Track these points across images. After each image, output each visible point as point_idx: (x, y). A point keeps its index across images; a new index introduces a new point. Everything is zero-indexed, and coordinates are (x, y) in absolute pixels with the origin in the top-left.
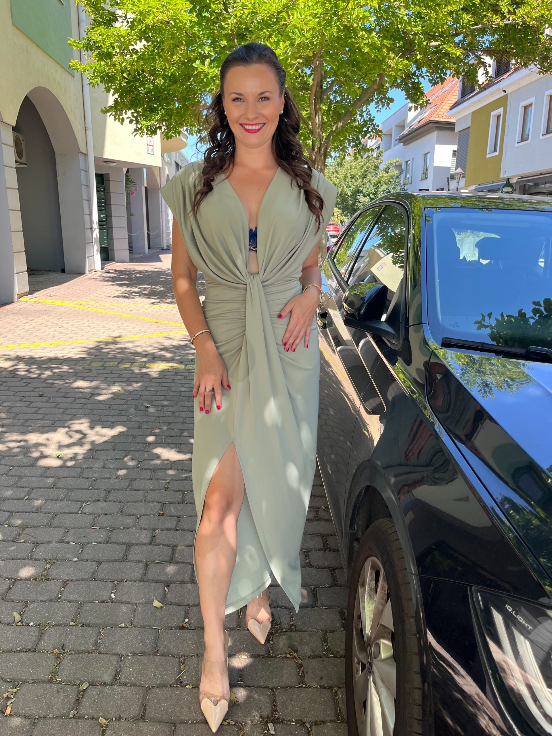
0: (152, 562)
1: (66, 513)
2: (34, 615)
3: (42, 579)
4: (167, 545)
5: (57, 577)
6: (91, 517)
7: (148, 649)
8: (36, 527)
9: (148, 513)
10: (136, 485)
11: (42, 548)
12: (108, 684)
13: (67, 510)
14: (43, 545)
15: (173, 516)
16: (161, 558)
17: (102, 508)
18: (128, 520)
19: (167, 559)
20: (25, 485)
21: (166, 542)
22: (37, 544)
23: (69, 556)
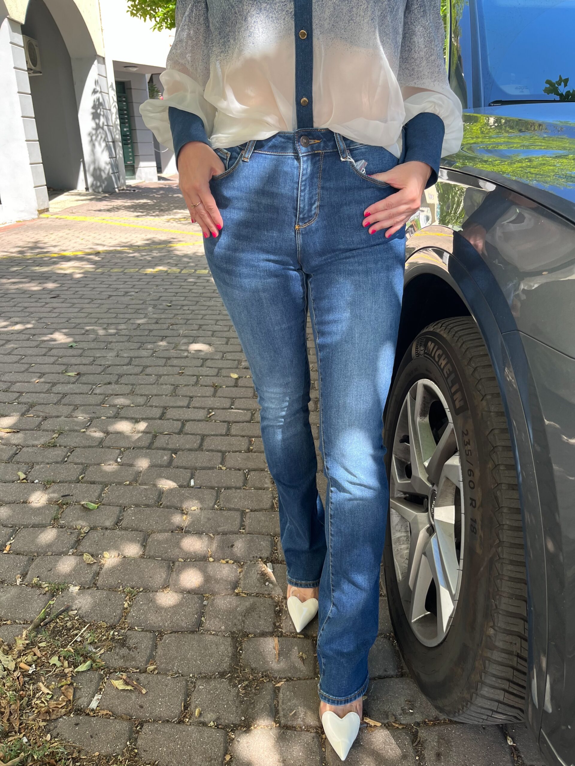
0: (161, 433)
1: (76, 394)
2: (39, 475)
3: (49, 446)
4: (177, 420)
5: (65, 444)
6: (102, 397)
7: (151, 502)
8: (46, 404)
9: (161, 394)
10: (149, 370)
11: (49, 421)
12: (109, 529)
13: (77, 391)
14: (51, 419)
15: (186, 396)
16: (171, 430)
17: (112, 390)
18: (139, 400)
19: (177, 431)
20: (36, 371)
21: (177, 417)
22: (45, 418)
23: (76, 428)
